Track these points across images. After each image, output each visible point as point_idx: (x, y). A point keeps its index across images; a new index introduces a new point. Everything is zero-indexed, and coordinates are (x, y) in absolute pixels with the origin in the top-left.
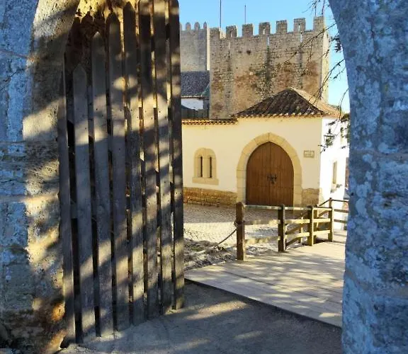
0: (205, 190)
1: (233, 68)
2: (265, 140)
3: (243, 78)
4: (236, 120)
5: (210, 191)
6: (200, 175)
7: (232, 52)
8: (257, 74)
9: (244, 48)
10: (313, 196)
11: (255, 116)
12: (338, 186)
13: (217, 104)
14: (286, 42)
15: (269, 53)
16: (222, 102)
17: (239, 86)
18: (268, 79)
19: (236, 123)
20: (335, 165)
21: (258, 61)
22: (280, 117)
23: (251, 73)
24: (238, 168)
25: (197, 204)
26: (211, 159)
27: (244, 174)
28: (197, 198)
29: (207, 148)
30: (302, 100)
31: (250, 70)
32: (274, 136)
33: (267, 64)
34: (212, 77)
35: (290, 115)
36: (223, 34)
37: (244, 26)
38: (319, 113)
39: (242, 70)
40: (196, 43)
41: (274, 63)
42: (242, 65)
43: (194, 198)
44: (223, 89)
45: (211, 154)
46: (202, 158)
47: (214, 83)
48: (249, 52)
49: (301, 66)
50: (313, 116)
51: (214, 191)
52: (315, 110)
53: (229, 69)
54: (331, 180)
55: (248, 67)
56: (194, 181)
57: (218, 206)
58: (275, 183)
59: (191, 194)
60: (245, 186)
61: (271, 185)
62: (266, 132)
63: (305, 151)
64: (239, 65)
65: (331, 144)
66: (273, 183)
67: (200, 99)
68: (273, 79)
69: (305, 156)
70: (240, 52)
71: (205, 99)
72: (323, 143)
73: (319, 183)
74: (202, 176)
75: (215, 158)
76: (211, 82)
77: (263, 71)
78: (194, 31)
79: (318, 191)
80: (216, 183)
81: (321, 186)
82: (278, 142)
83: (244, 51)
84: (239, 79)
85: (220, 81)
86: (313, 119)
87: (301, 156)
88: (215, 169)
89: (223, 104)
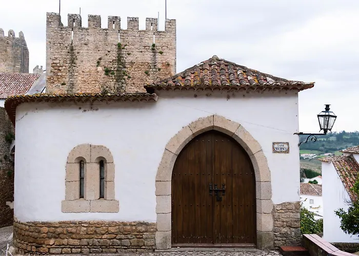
1: (78, 60)
3: (89, 73)
5: (98, 225)
6: (78, 195)
7: (76, 43)
9: (91, 40)
14: (139, 39)
17: (84, 82)
23: (99, 69)
25: (71, 253)
27: (167, 188)
28: (71, 241)
33: (118, 59)
39: (88, 65)
42: (88, 58)
43: (65, 241)
45: (103, 155)
49: (155, 66)
53: (72, 62)
55: (96, 62)
58: (224, 199)
59: (57, 236)
61: (217, 203)
63: (274, 144)
69: (275, 151)
70: (86, 44)
75: (111, 163)
80: (115, 208)
82: (230, 130)
83: (91, 43)
87: (267, 151)
88: (112, 181)
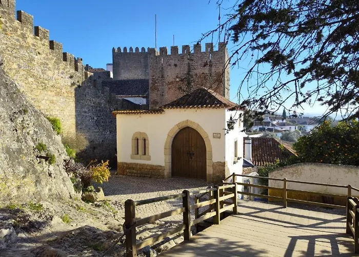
0: (141, 165)
1: (165, 76)
2: (184, 125)
3: (172, 83)
4: (163, 111)
5: (144, 165)
6: (136, 153)
7: (164, 65)
8: (182, 80)
9: (172, 62)
10: (221, 167)
11: (177, 108)
12: (239, 159)
13: (154, 100)
14: (201, 58)
15: (189, 66)
16: (158, 100)
17: (169, 88)
18: (189, 83)
19: (163, 113)
20: (236, 143)
21: (182, 71)
22: (195, 108)
23: (178, 80)
24: (165, 146)
25: (134, 176)
26: (145, 140)
27: (169, 152)
28: (134, 171)
29: (142, 131)
30: (211, 96)
31: (177, 77)
32: (191, 122)
33: (188, 73)
34: (150, 82)
35: (202, 107)
36: (158, 52)
37: (172, 47)
38: (223, 105)
39: (171, 77)
40: (142, 60)
41: (193, 72)
42: (171, 74)
43: (132, 171)
44: (158, 90)
45: (145, 137)
46: (138, 139)
47: (152, 86)
48: (176, 65)
49: (211, 75)
50: (219, 107)
51: (148, 165)
52: (220, 103)
53: (163, 77)
54: (234, 155)
55: (175, 75)
56: (132, 158)
57: (150, 177)
58: (193, 158)
59: (129, 168)
60: (171, 161)
61: (190, 160)
62: (185, 119)
63: (214, 133)
64: (169, 74)
65: (232, 128)
66: (191, 158)
67: (144, 97)
68: (192, 84)
69: (214, 137)
70: (170, 65)
71: (147, 97)
72: (227, 128)
73: (225, 157)
74: (138, 154)
75: (148, 140)
76: (150, 86)
77: (185, 78)
78: (141, 53)
79: (225, 163)
80: (149, 159)
81: (227, 159)
82: (194, 127)
83: (173, 64)
84: (170, 83)
85: (156, 85)
86: (218, 109)
87: (211, 137)
88: (148, 148)
89: (159, 100)
